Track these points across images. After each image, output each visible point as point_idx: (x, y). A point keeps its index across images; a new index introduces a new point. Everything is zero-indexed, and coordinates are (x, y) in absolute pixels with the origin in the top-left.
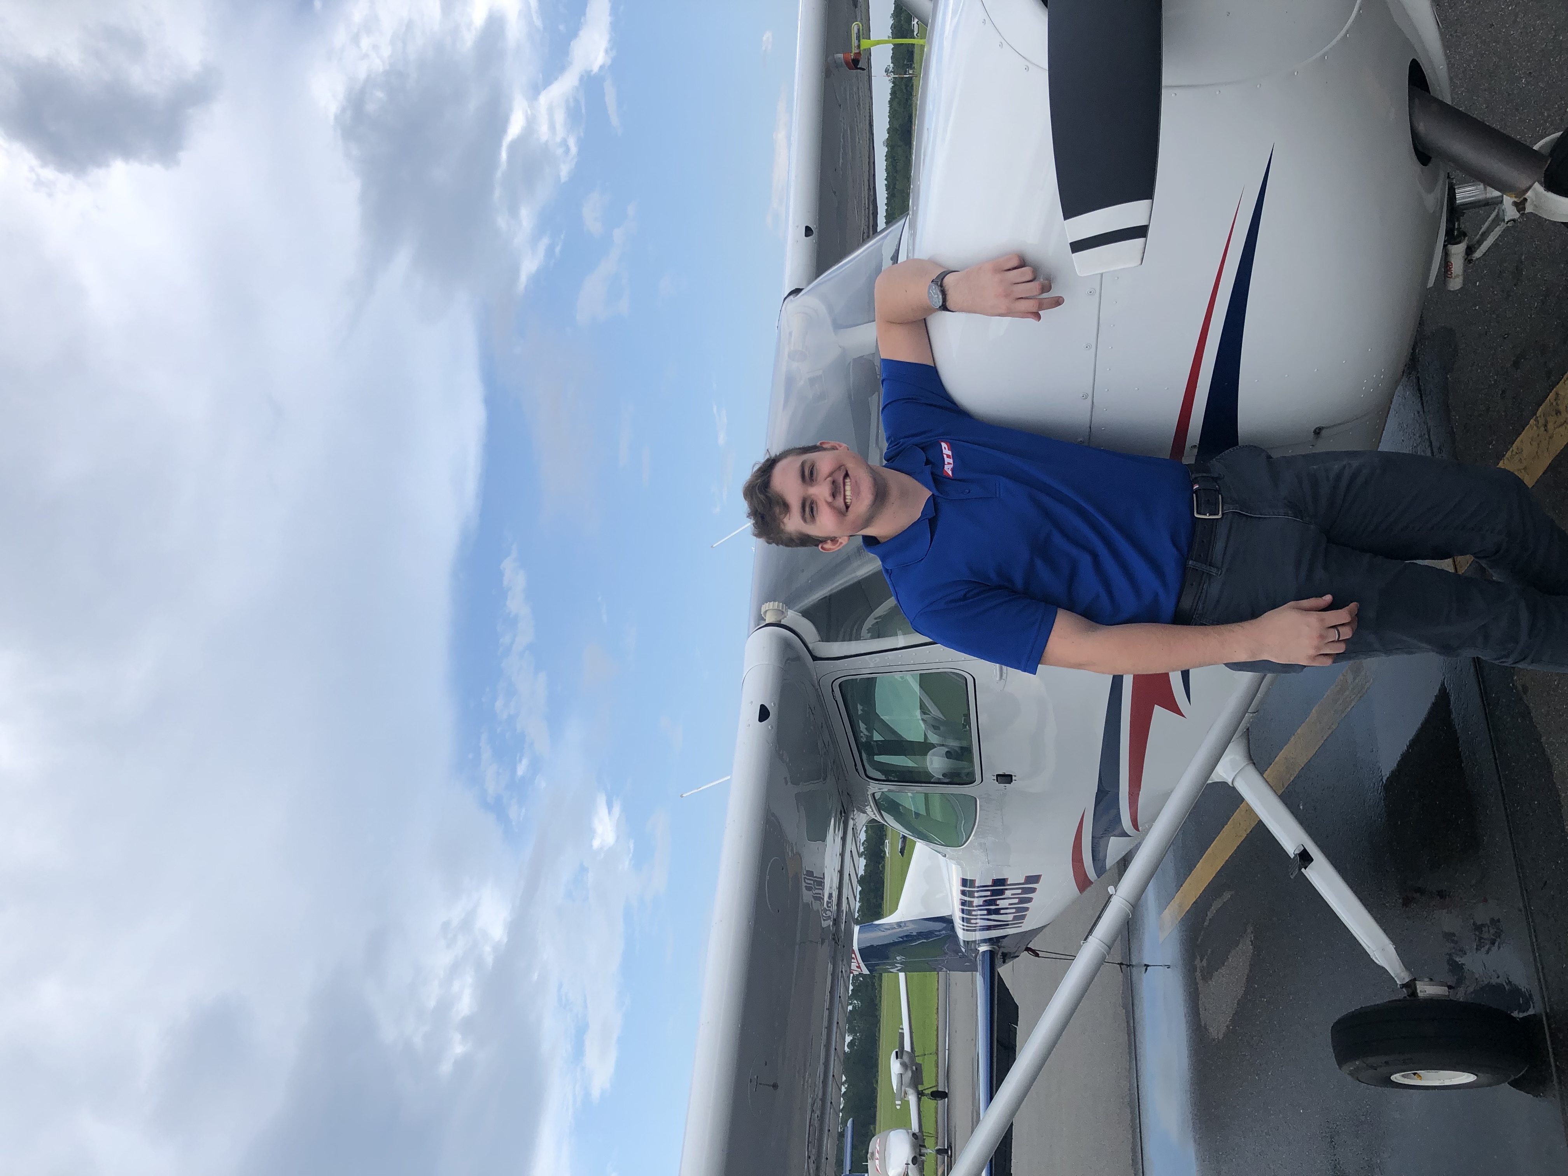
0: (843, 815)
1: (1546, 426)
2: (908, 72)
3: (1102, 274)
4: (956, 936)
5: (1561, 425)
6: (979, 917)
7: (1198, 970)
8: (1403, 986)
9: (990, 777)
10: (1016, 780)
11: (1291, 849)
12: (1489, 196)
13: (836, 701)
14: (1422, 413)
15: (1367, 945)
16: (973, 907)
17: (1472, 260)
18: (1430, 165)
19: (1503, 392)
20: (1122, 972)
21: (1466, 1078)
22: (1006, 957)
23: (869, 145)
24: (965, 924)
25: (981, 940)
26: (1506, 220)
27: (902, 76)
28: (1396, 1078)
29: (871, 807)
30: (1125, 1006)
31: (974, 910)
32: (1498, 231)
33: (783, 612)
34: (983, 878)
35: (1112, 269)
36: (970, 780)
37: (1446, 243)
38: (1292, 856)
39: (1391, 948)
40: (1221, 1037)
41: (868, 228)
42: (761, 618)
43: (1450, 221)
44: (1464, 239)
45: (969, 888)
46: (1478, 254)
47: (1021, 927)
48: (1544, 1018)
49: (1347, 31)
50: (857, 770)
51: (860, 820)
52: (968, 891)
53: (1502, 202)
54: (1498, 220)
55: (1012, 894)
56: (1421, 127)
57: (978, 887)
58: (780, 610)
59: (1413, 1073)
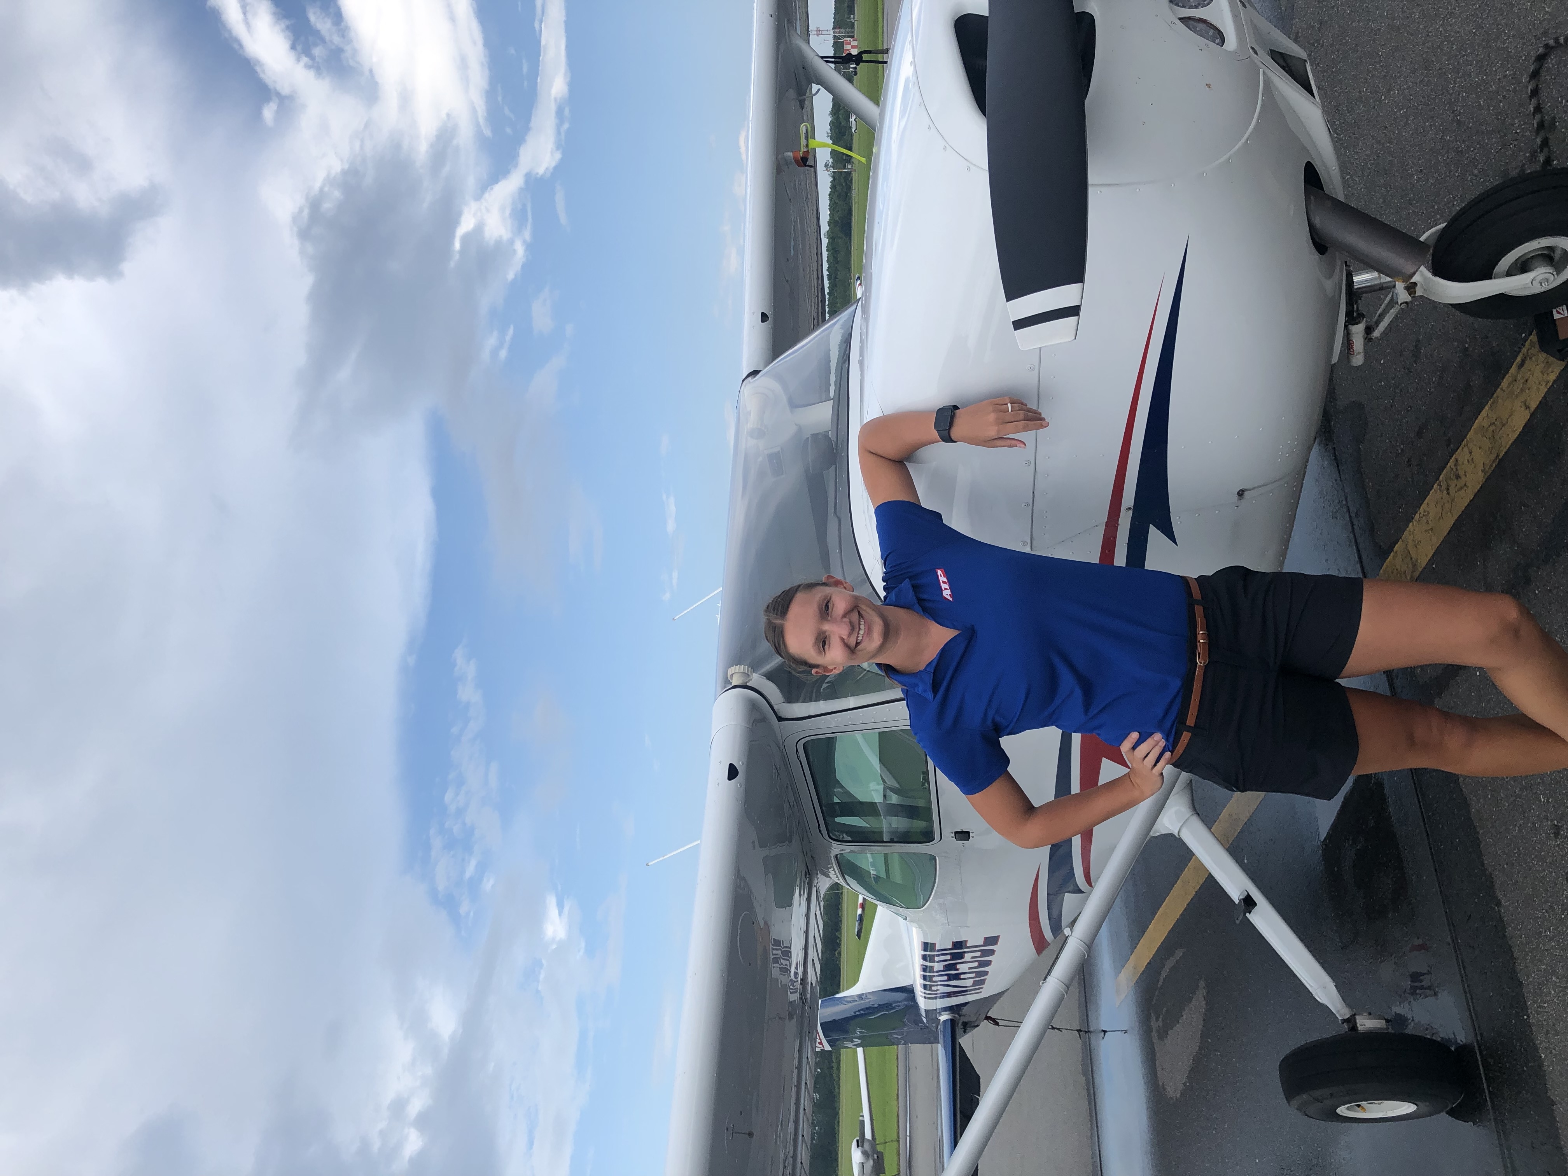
0: (808, 876)
1: (1448, 489)
2: (847, 167)
3: (1041, 348)
4: (916, 1006)
5: (1461, 488)
6: (939, 983)
7: (1154, 1031)
8: (1344, 1021)
9: (948, 834)
10: (973, 837)
11: (1236, 895)
12: (1382, 281)
13: (800, 762)
14: (1339, 481)
15: (1310, 985)
16: (934, 972)
17: (1372, 339)
18: (1327, 254)
19: (1409, 460)
20: (1080, 1038)
21: (1406, 1108)
22: (967, 1026)
23: (817, 237)
24: (928, 992)
25: (942, 1008)
26: (1399, 303)
27: (842, 170)
28: (1341, 1111)
29: (834, 870)
30: (1085, 1073)
31: (934, 976)
32: (1393, 312)
33: (748, 675)
34: (943, 942)
35: (1049, 344)
36: (927, 836)
37: (1347, 324)
38: (1237, 902)
39: (1331, 985)
40: (1178, 1095)
41: (818, 314)
42: (727, 681)
43: (1350, 302)
44: (1363, 320)
45: (930, 952)
46: (1376, 334)
47: (980, 992)
48: (1476, 1047)
49: (1248, 138)
50: (820, 831)
51: (823, 884)
52: (929, 955)
53: (1394, 286)
54: (1393, 302)
55: (972, 958)
56: (1317, 221)
57: (938, 951)
58: (745, 673)
59: (1356, 1105)
